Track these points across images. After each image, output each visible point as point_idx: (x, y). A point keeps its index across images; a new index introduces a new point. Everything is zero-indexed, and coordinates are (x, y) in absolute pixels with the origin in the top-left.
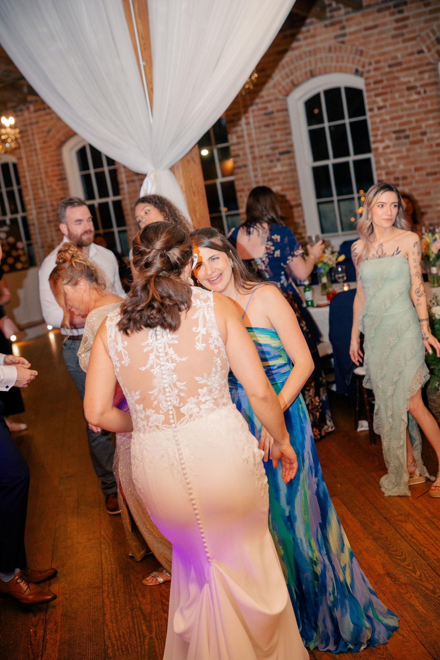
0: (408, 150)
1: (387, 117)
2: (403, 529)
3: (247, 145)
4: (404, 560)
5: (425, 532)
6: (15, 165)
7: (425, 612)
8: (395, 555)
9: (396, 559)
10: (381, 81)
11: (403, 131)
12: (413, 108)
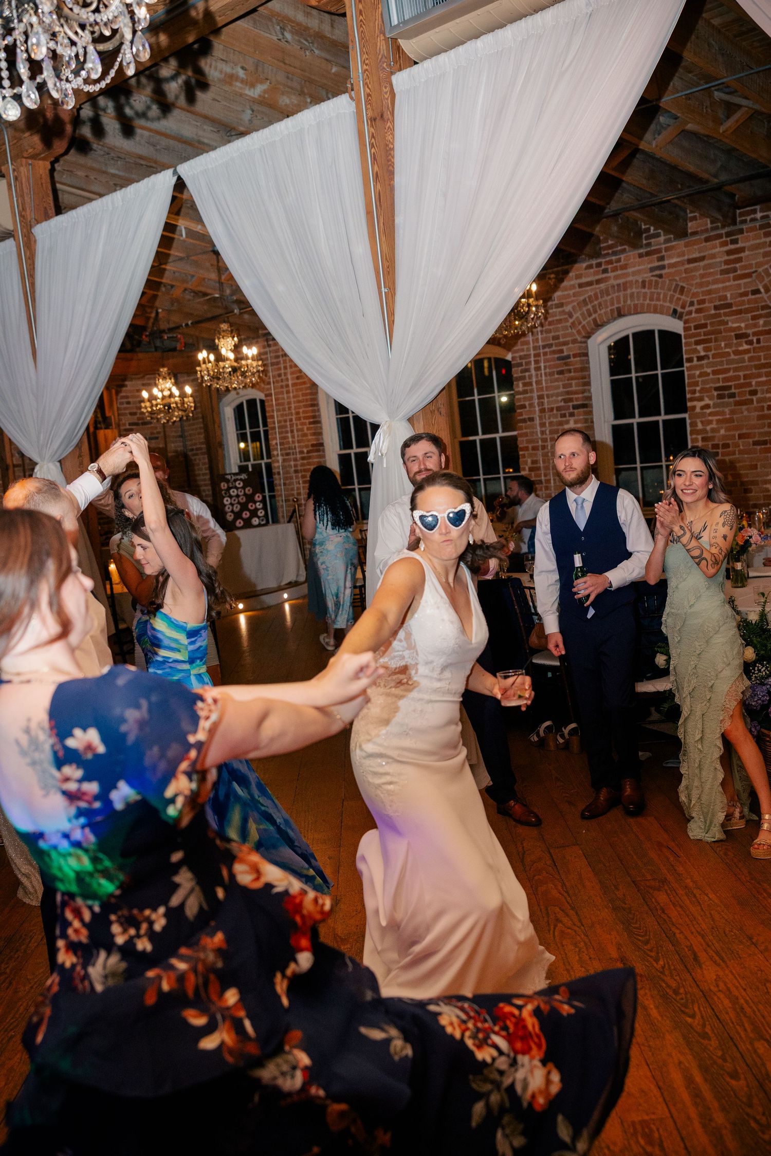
0: (732, 412)
1: (709, 370)
2: (653, 900)
3: (535, 395)
4: (647, 942)
5: (681, 907)
6: (262, 402)
7: (660, 1019)
8: (636, 935)
9: (637, 939)
10: (704, 326)
11: (729, 387)
12: (743, 361)
